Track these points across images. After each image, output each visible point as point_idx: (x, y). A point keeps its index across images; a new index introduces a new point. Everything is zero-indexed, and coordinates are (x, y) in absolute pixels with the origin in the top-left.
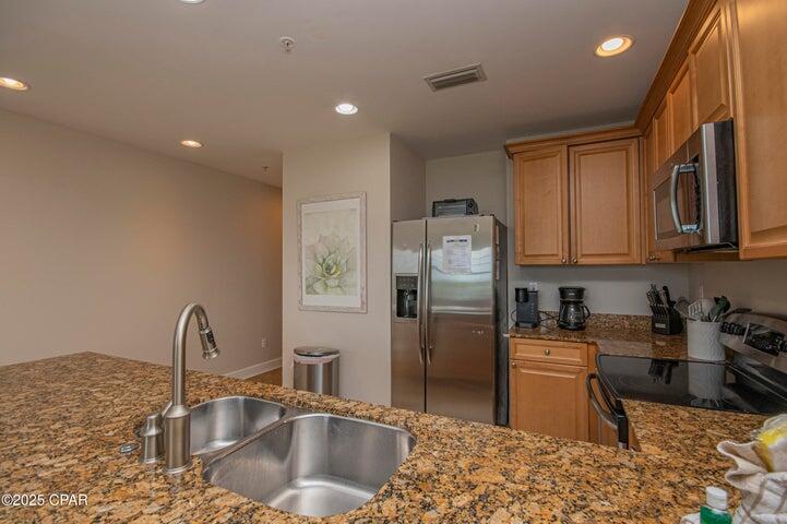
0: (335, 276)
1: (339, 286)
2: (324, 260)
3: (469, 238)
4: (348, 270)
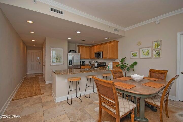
1: (59, 61)
2: (56, 57)
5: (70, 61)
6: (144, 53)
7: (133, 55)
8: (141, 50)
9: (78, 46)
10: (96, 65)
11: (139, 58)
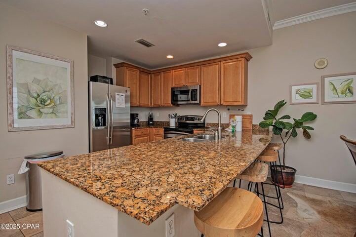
0: (48, 106)
1: (52, 113)
2: (39, 96)
3: (124, 94)
4: (60, 103)
5: (98, 112)
6: (335, 88)
7: (301, 95)
8: (327, 80)
9: (117, 66)
10: (173, 123)
11: (320, 102)
